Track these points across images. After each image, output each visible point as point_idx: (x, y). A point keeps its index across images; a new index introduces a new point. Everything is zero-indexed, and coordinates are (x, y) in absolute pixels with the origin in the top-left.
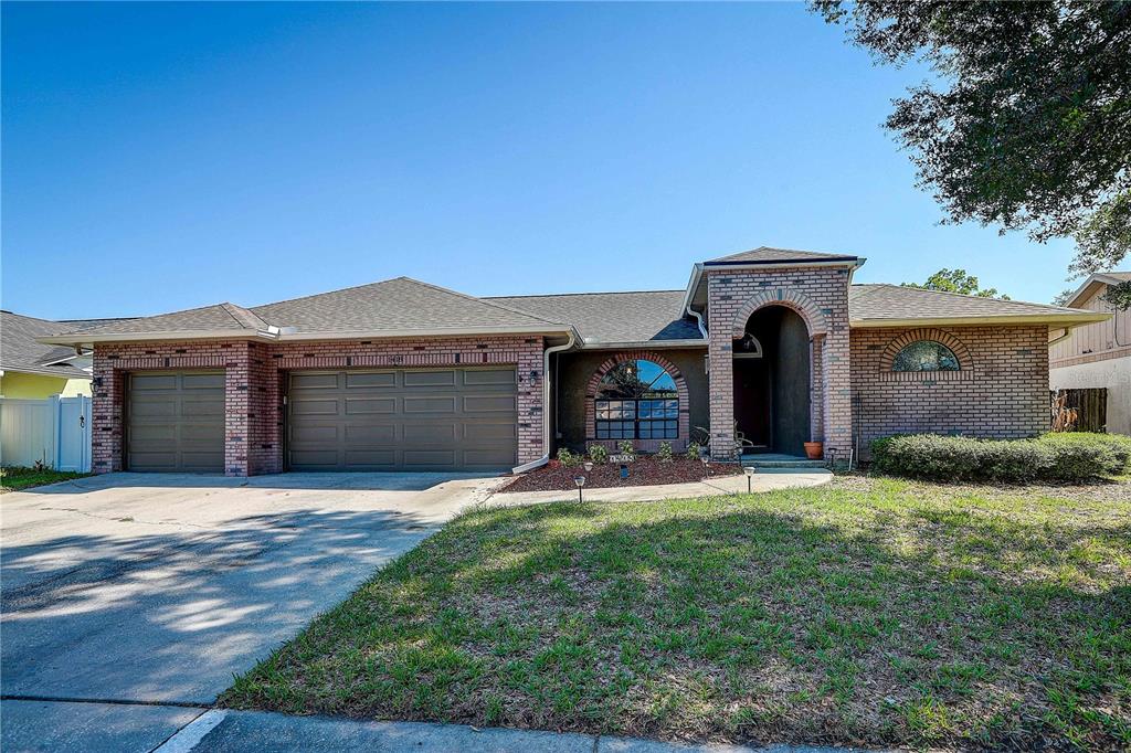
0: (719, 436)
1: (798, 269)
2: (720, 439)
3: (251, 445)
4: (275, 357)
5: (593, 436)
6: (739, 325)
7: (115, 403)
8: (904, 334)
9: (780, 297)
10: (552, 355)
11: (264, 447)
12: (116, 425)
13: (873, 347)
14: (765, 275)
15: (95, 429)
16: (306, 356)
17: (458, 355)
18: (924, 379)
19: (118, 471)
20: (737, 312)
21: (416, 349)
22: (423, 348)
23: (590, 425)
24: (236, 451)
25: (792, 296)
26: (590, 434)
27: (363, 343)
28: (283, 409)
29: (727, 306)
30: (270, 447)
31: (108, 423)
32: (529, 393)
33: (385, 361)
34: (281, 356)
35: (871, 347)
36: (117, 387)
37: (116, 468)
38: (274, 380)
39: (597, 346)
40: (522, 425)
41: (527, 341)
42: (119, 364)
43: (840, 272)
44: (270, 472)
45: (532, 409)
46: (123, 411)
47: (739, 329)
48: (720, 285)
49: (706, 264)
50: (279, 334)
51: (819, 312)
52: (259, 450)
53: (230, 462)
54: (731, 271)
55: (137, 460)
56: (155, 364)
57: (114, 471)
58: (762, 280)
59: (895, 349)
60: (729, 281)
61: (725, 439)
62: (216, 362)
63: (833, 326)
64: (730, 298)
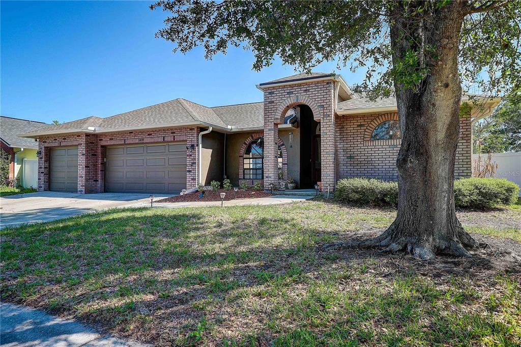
0: (267, 177)
1: (306, 84)
2: (267, 179)
3: (87, 180)
4: (100, 140)
5: (242, 177)
6: (277, 117)
7: (45, 161)
8: (378, 117)
9: (297, 100)
10: (203, 136)
11: (94, 181)
12: (46, 171)
13: (360, 126)
14: (290, 88)
15: (39, 172)
16: (110, 139)
17: (164, 137)
18: (390, 144)
19: (47, 190)
20: (276, 110)
21: (149, 135)
22: (151, 134)
23: (241, 172)
24: (81, 183)
25: (304, 100)
26: (241, 176)
27: (130, 133)
28: (103, 164)
29: (272, 107)
30: (98, 181)
31: (43, 170)
32: (191, 155)
33: (137, 141)
34: (102, 140)
35: (358, 126)
36: (46, 155)
37: (46, 189)
38: (99, 150)
39: (237, 130)
40: (188, 171)
41: (191, 129)
42: (46, 145)
43: (328, 83)
44: (97, 193)
45: (192, 163)
46: (49, 166)
47: (277, 119)
48: (269, 96)
49: (261, 85)
50: (95, 130)
51: (317, 107)
52: (92, 182)
53: (80, 188)
54: (274, 87)
55: (54, 185)
56: (56, 144)
57: (45, 190)
58: (288, 91)
59: (372, 126)
60: (273, 93)
61: (270, 179)
62: (75, 143)
63: (324, 115)
64: (273, 102)
